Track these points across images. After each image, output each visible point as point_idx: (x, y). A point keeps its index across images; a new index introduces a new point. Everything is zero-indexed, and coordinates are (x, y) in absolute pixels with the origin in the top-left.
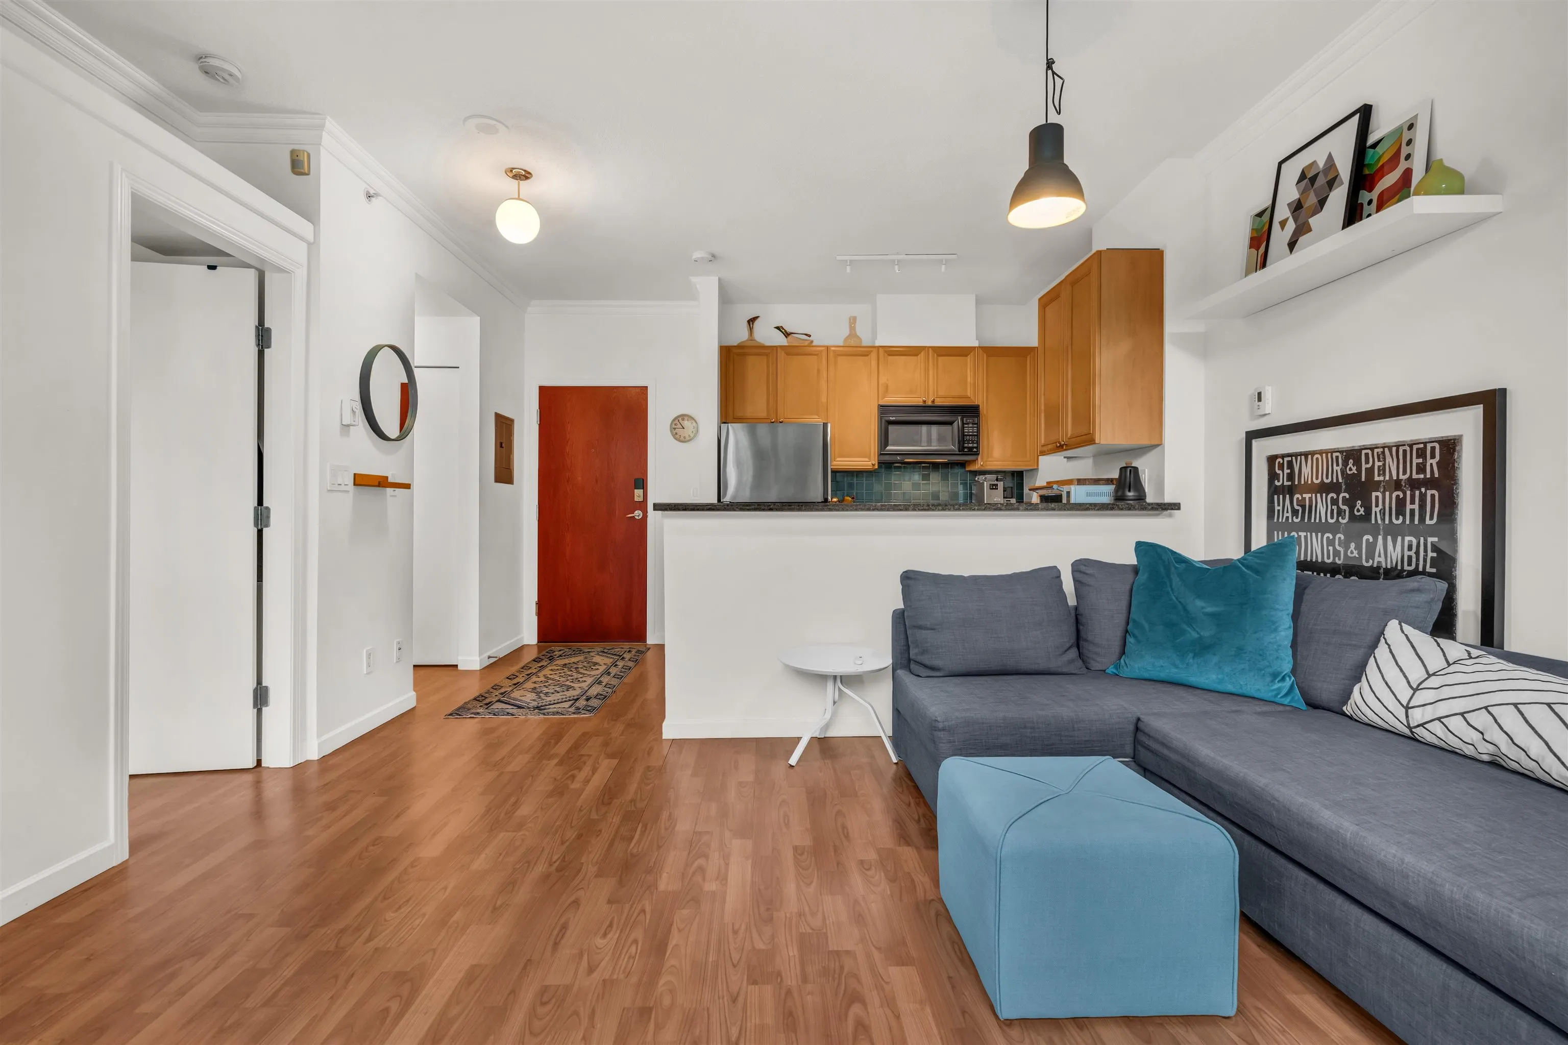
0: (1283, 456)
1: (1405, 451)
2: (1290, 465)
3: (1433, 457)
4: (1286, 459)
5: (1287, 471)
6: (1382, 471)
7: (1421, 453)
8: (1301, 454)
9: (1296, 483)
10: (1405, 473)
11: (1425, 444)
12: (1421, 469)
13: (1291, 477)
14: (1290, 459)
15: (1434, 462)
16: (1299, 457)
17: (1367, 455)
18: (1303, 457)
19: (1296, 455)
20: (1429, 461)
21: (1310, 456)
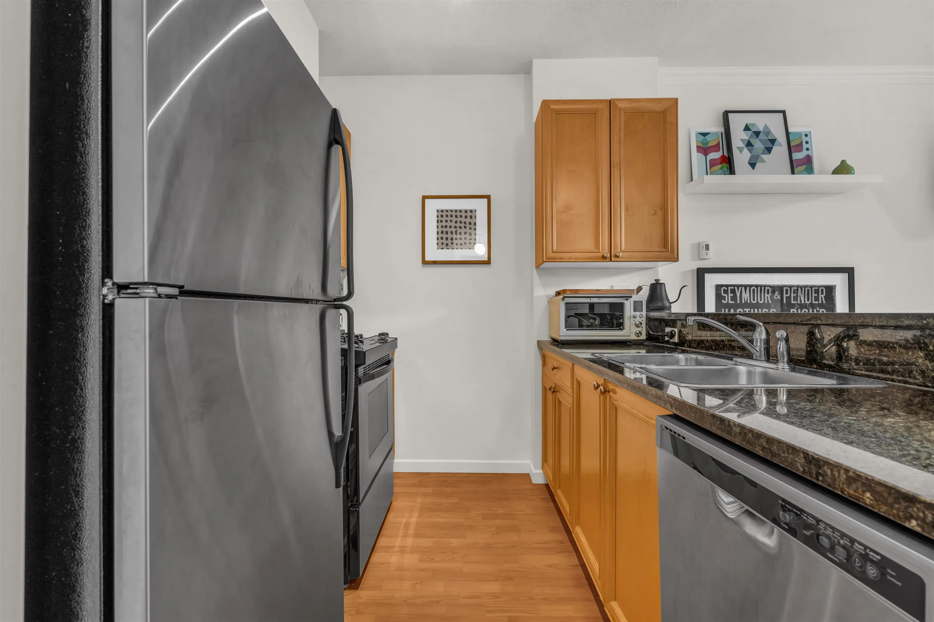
0: (727, 286)
1: (808, 290)
2: (733, 291)
3: (822, 294)
4: (729, 288)
5: (730, 295)
6: (796, 298)
7: (817, 292)
8: (742, 286)
9: (738, 302)
10: (808, 300)
11: (819, 287)
12: (817, 299)
13: (734, 298)
14: (733, 288)
15: (823, 296)
16: (740, 288)
17: (787, 290)
18: (743, 288)
19: (738, 286)
20: (820, 296)
21: (748, 288)
